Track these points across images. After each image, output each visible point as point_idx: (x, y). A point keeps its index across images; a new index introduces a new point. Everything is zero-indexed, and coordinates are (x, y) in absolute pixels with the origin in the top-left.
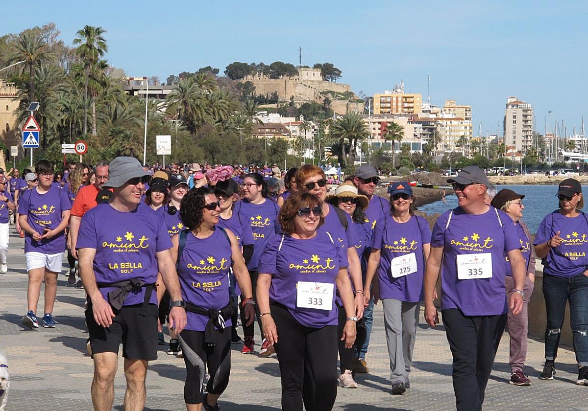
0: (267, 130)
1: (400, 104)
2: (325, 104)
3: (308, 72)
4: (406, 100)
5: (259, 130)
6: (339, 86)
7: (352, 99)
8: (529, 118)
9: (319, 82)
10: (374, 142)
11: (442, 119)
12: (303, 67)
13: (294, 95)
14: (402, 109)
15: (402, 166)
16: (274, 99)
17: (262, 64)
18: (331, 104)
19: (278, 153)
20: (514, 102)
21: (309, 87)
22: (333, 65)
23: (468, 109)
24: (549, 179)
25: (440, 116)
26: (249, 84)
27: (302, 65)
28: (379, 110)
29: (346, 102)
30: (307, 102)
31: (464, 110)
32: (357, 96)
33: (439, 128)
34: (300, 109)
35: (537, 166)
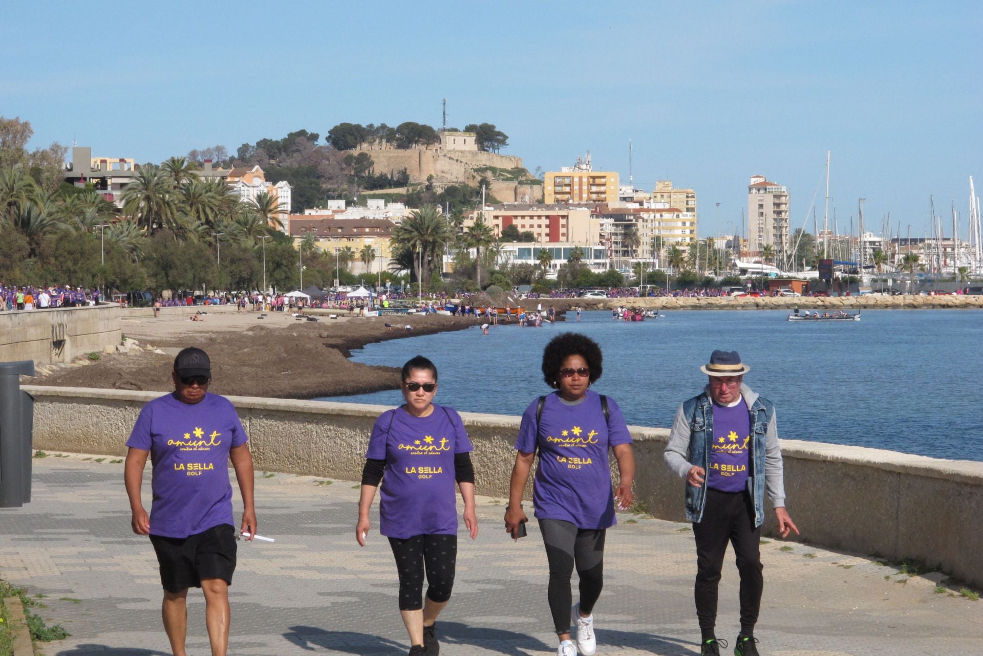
0: (367, 230)
1: (585, 188)
2: (481, 187)
3: (456, 138)
4: (594, 181)
5: (355, 230)
6: (504, 159)
7: (524, 179)
9: (474, 154)
11: (648, 210)
12: (449, 130)
13: (433, 173)
14: (588, 195)
15: (494, 284)
16: (403, 180)
17: (383, 126)
18: (491, 187)
20: (758, 184)
21: (457, 161)
22: (493, 127)
23: (690, 195)
24: (697, 302)
25: (646, 206)
26: (363, 157)
27: (447, 127)
28: (553, 196)
29: (514, 184)
30: (454, 185)
31: (683, 196)
32: (533, 174)
33: (640, 223)
34: (441, 195)
35: (700, 283)
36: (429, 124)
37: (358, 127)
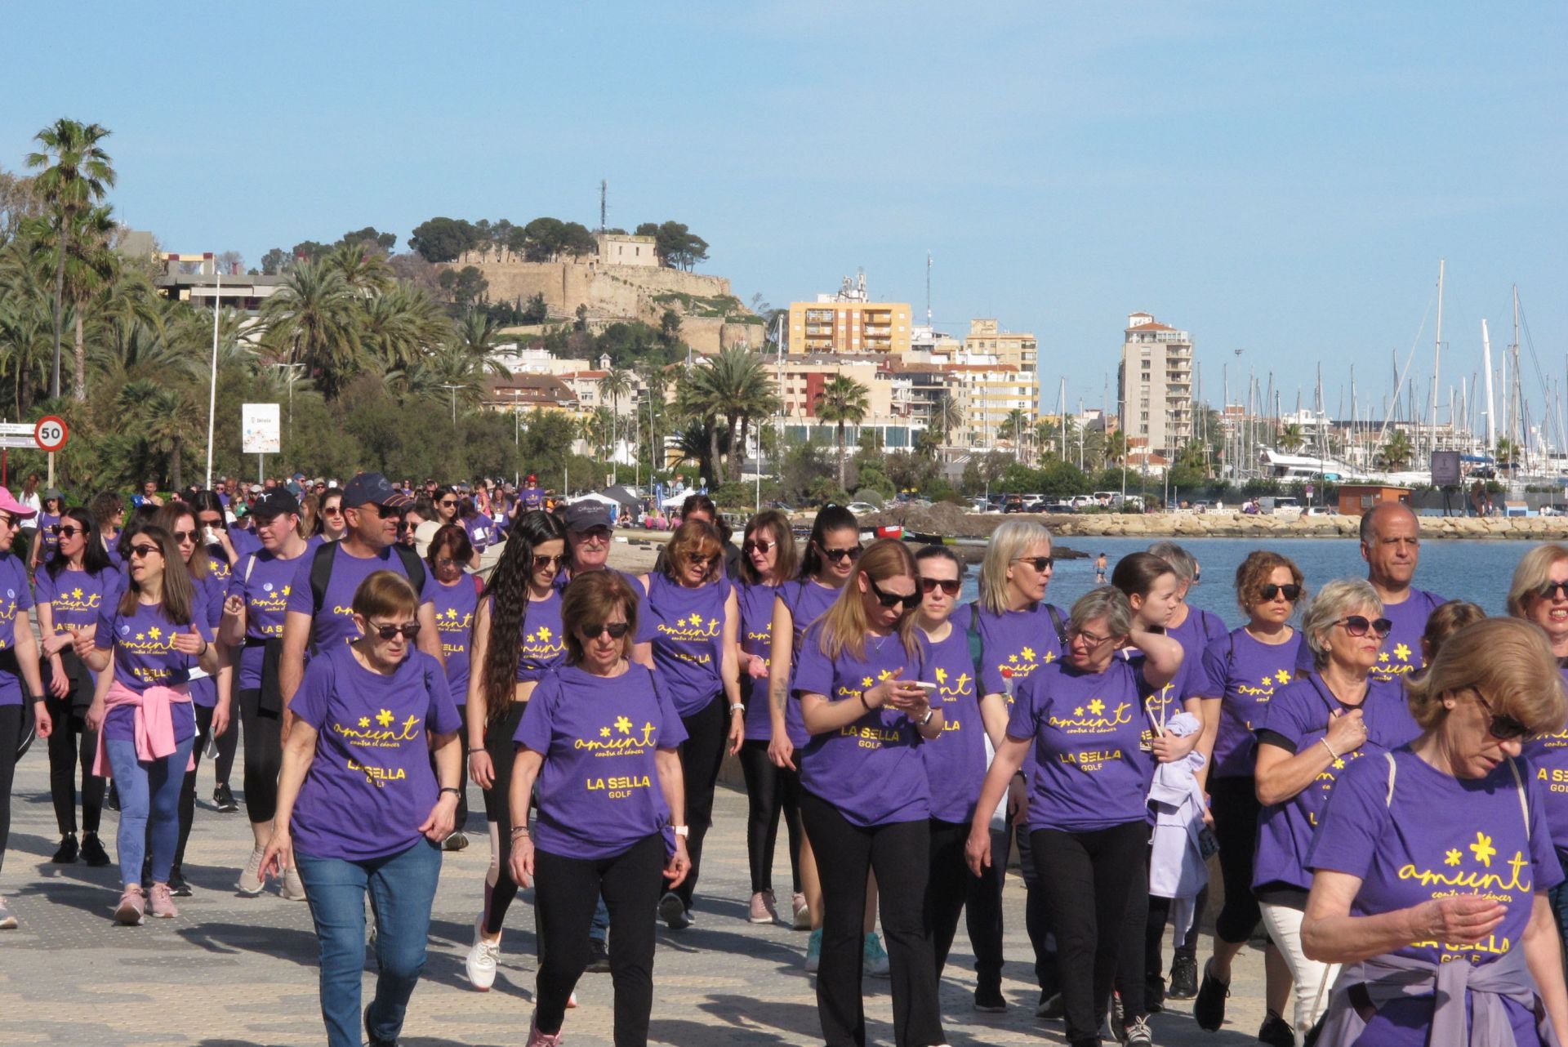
0: (518, 392)
1: (856, 329)
2: (665, 326)
3: (625, 245)
4: (871, 318)
5: (498, 393)
6: (701, 281)
7: (733, 314)
8: (1182, 366)
9: (652, 272)
10: (792, 424)
11: (963, 368)
12: (611, 233)
13: (585, 302)
14: (861, 341)
15: (864, 487)
16: (537, 313)
17: (504, 224)
18: (680, 326)
19: (550, 451)
20: (1144, 326)
21: (625, 282)
22: (684, 228)
23: (1028, 344)
25: (958, 359)
26: (471, 273)
27: (607, 227)
28: (804, 342)
29: (720, 322)
30: (621, 321)
31: (1017, 345)
32: (748, 307)
33: (954, 390)
34: (601, 338)
35: (1203, 490)
36: (580, 222)
37: (462, 225)
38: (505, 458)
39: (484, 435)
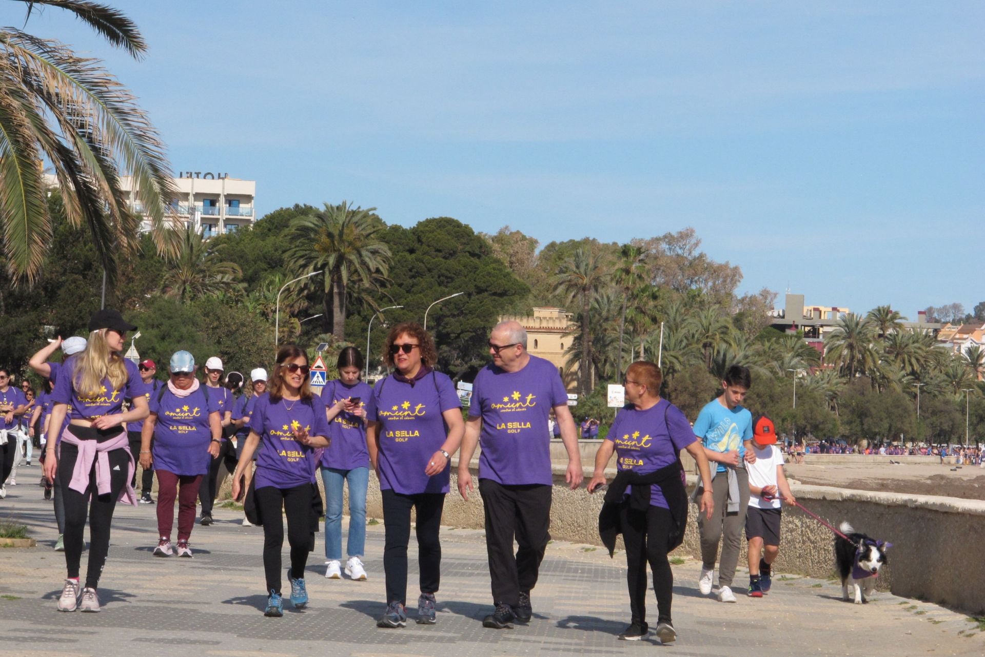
38: (953, 425)
39: (941, 411)
